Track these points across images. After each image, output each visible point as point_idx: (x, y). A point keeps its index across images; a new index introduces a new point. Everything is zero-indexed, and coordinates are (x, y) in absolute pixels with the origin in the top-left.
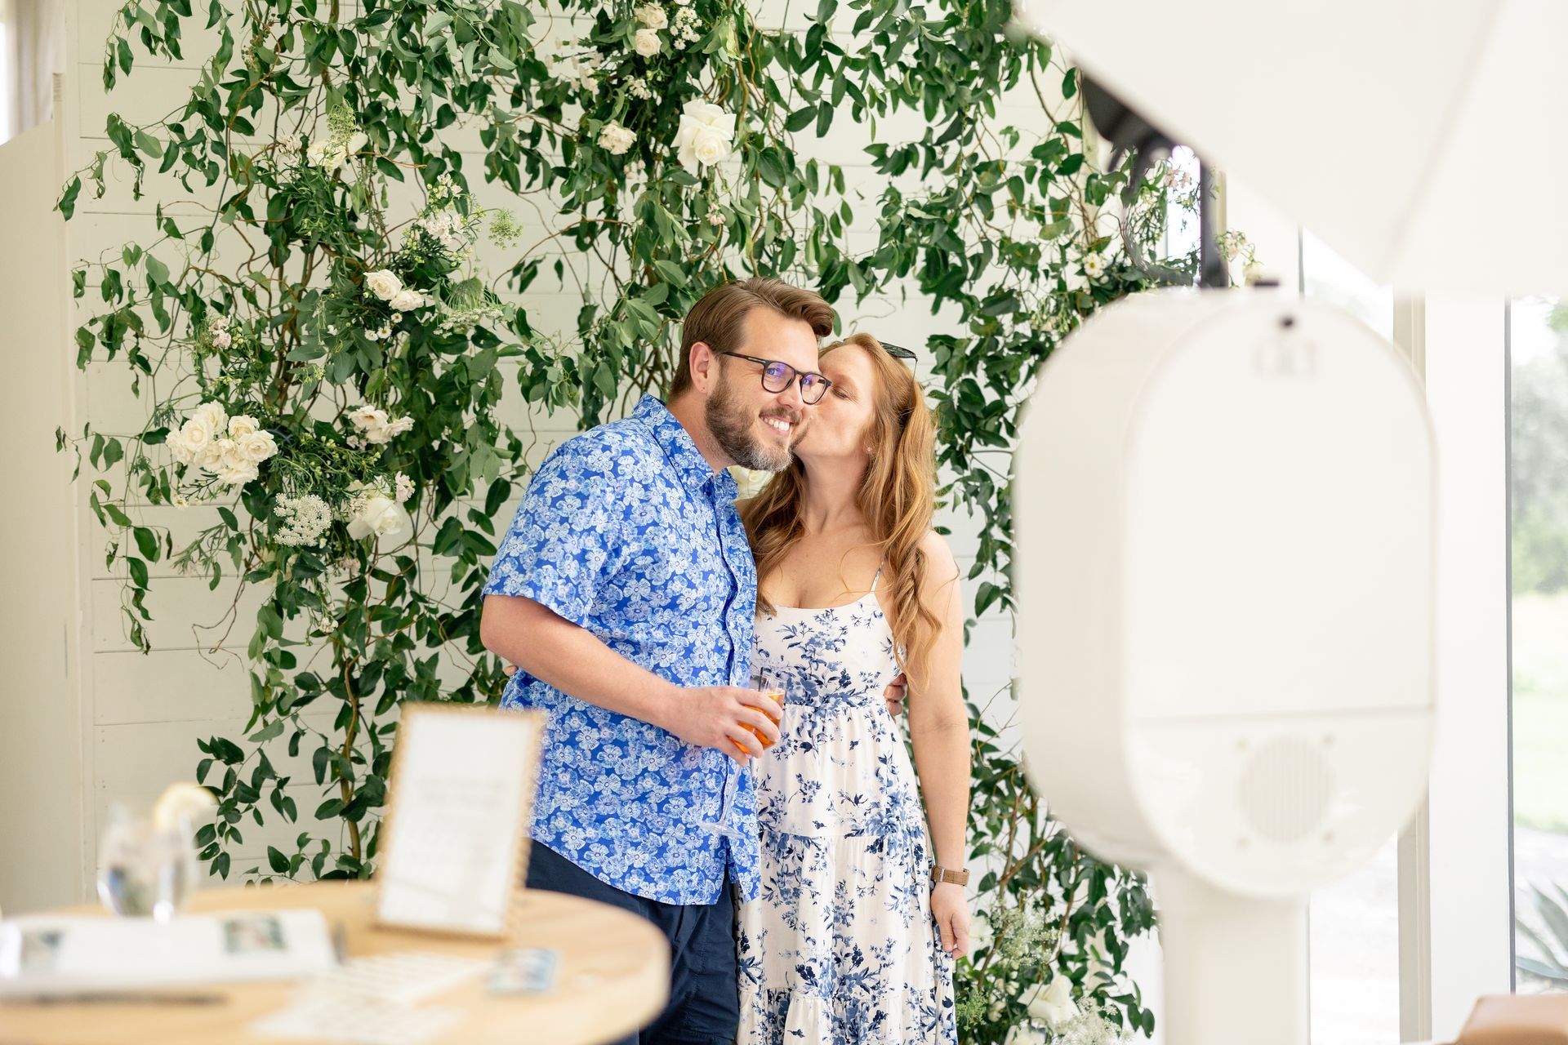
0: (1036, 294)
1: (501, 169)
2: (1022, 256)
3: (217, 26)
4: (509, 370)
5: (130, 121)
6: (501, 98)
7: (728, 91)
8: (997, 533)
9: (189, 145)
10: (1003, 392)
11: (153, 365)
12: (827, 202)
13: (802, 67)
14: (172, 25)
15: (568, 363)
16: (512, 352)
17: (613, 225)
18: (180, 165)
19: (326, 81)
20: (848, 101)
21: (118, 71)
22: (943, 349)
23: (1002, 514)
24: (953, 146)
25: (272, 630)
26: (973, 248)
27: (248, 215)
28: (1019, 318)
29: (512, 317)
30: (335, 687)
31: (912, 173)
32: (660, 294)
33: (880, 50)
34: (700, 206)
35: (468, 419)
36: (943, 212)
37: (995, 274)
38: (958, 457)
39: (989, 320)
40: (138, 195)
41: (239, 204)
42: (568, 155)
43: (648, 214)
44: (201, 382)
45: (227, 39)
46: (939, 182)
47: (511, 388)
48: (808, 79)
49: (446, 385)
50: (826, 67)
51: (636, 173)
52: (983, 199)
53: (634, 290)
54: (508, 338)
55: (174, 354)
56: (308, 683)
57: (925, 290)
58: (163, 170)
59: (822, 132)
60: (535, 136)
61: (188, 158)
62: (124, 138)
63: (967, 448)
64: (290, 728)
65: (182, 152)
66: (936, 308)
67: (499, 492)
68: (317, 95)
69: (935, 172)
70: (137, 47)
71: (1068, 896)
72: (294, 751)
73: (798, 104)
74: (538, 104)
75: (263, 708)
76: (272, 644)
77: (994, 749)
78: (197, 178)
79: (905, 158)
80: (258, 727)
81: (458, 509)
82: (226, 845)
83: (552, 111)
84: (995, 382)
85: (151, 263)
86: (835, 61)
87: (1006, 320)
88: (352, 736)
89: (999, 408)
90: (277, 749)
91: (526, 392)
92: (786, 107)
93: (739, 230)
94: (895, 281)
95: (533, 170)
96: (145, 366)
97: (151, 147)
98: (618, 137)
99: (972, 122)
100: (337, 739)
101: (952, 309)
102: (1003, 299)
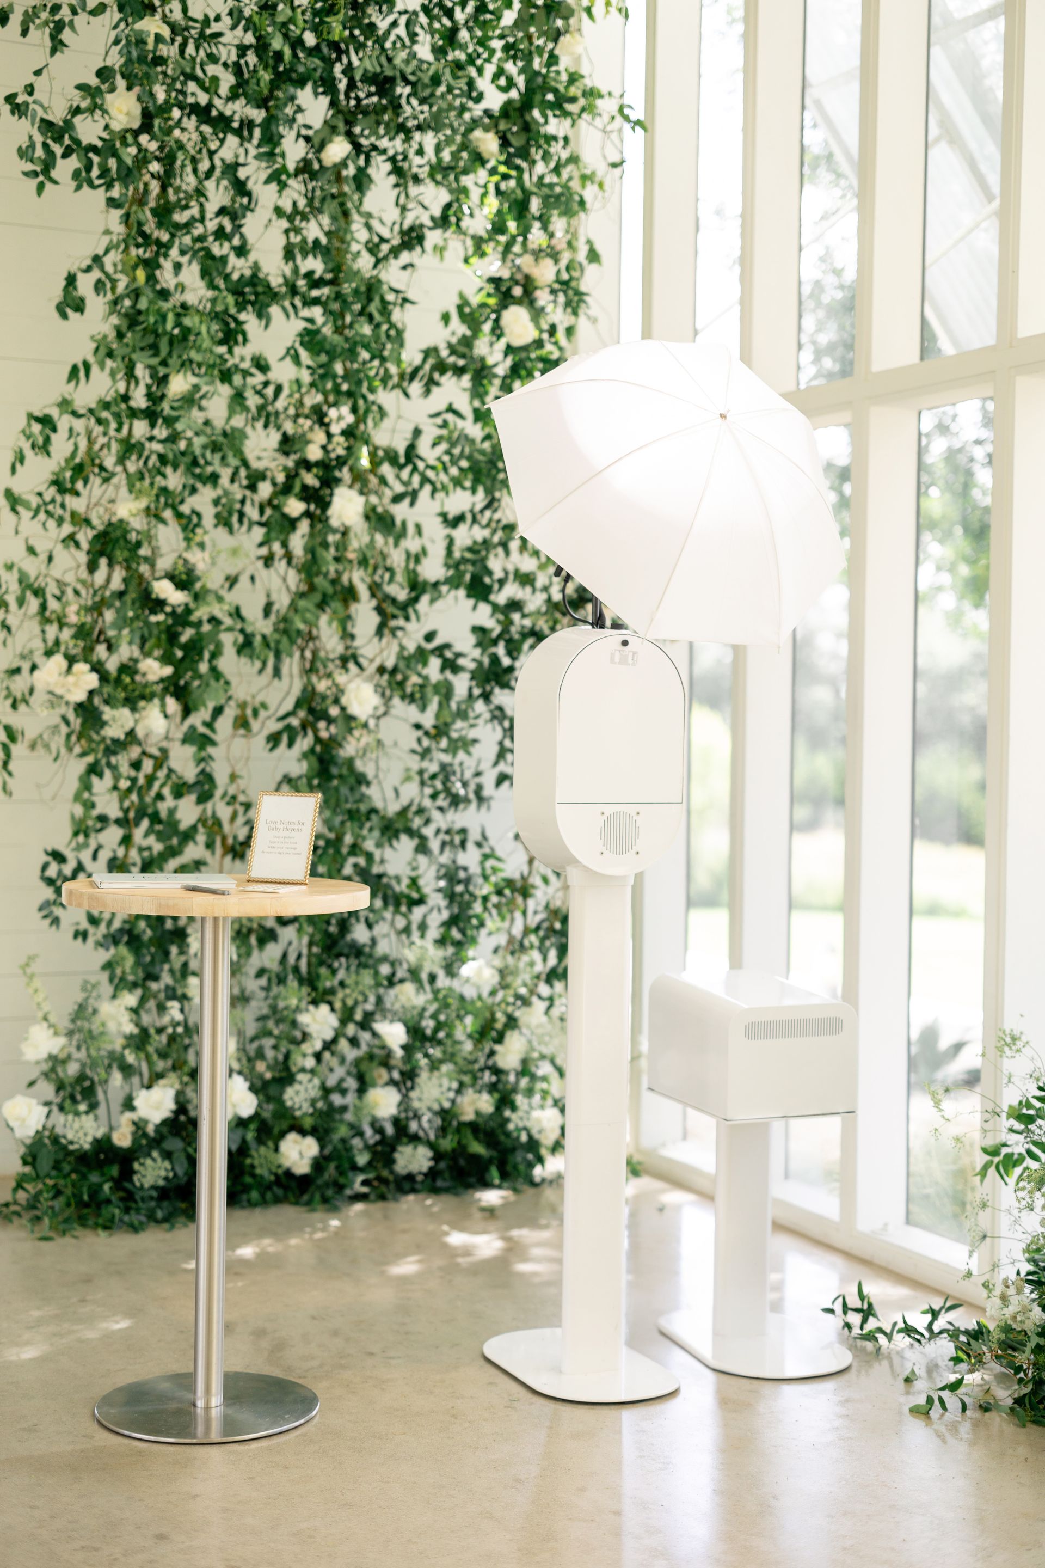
0: (534, 602)
1: (223, 521)
2: (526, 580)
3: (72, 441)
4: (228, 640)
5: (17, 490)
6: (225, 480)
7: (359, 479)
8: (507, 743)
9: (45, 504)
10: (514, 659)
11: (13, 629)
12: (412, 544)
13: (401, 467)
14: (47, 440)
15: (264, 637)
16: (230, 629)
17: (289, 556)
18: (42, 516)
19: (125, 470)
20: (428, 488)
21: (18, 466)
22: (480, 634)
23: (509, 732)
24: (488, 514)
25: (87, 786)
26: (498, 574)
27: (77, 545)
28: (524, 616)
29: (233, 611)
30: (118, 822)
31: (463, 528)
32: (317, 597)
33: (446, 458)
34: (342, 546)
35: (203, 667)
36: (479, 551)
37: (511, 591)
38: (486, 697)
39: (507, 617)
40: (17, 532)
41: (71, 539)
42: (262, 512)
43: (311, 551)
44: (45, 641)
45: (76, 447)
46: (479, 534)
47: (229, 651)
48: (405, 474)
49: (188, 648)
50: (415, 469)
51: (304, 526)
52: (504, 545)
53: (302, 595)
54: (228, 621)
55: (26, 624)
56: (103, 819)
57: (469, 596)
58: (33, 517)
59: (412, 504)
60: (243, 502)
61: (47, 512)
62: (14, 501)
63: (491, 693)
64: (93, 844)
65: (43, 509)
66: (475, 608)
67: (218, 711)
68: (120, 479)
69: (476, 527)
70: (29, 453)
71: (545, 959)
72: (95, 857)
73: (399, 489)
74: (245, 482)
75: (76, 834)
76: (86, 795)
77: (501, 870)
78: (51, 524)
79: (460, 519)
80: (74, 844)
81: (198, 719)
82: (58, 911)
83: (252, 487)
84: (510, 653)
85: (20, 571)
86: (421, 465)
87: (516, 617)
88: (127, 850)
89: (511, 669)
90: (86, 856)
91: (239, 652)
92: (391, 488)
93: (363, 562)
94: (453, 593)
95: (240, 521)
96: (9, 629)
97: (27, 505)
98: (295, 507)
99: (499, 500)
100: (121, 852)
101: (484, 609)
102: (515, 605)
